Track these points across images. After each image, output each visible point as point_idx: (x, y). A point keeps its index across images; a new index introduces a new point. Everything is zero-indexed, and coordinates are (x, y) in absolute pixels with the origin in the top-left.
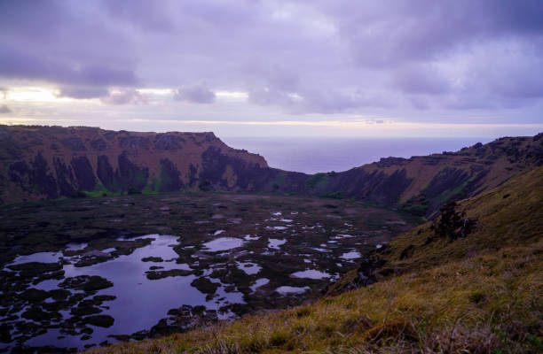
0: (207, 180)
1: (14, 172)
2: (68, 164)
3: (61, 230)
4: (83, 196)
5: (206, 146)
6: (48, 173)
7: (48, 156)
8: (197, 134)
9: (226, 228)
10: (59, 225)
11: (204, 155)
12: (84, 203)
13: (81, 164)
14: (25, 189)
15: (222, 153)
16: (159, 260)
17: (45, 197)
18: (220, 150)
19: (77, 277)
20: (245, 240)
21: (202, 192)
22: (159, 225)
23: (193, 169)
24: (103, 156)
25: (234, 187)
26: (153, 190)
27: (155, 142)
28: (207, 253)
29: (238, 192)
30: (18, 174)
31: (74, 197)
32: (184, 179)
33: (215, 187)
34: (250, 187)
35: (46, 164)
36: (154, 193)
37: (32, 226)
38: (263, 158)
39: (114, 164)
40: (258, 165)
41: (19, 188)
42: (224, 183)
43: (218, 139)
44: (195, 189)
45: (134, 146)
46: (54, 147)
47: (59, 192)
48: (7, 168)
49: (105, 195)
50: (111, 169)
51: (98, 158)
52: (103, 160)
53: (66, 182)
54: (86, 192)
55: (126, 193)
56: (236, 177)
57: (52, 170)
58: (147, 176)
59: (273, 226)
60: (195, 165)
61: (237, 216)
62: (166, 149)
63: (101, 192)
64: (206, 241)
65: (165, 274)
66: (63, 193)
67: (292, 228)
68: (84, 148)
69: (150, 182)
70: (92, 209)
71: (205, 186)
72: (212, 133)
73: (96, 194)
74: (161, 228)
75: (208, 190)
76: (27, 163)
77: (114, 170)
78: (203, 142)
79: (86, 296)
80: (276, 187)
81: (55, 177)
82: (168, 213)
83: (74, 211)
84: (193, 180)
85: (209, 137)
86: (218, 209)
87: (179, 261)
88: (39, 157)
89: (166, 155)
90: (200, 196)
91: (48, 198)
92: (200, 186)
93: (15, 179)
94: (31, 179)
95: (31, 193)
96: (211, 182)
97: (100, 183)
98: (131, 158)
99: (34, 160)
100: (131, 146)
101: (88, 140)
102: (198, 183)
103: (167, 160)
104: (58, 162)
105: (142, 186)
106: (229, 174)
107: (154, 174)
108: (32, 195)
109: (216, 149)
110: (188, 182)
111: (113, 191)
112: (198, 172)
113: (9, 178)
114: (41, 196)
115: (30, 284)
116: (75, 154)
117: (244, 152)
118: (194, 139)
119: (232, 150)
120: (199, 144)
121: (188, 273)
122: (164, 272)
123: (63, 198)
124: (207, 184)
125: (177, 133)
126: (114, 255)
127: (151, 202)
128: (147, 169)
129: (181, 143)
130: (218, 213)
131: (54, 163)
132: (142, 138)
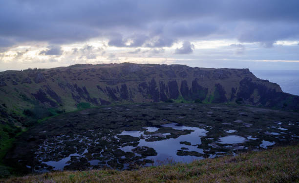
0: (241, 98)
1: (141, 87)
2: (166, 84)
3: (150, 120)
4: (171, 102)
5: (243, 77)
6: (156, 89)
7: (158, 80)
8: (238, 70)
9: (239, 130)
10: (151, 117)
11: (241, 83)
12: (170, 106)
13: (173, 85)
14: (144, 96)
15: (252, 81)
16: (189, 144)
17: (153, 101)
18: (251, 80)
19: (143, 147)
20: (247, 139)
21: (237, 104)
22: (201, 122)
23: (233, 91)
24: (185, 81)
25: (258, 102)
26: (209, 101)
27: (213, 74)
28: (218, 144)
29: (260, 107)
30: (142, 88)
31: (166, 102)
32: (228, 96)
33: (245, 102)
34: (268, 103)
35: (155, 83)
36: (209, 103)
37: (139, 116)
38: (278, 86)
39: (190, 86)
40: (275, 90)
41: (142, 95)
42: (252, 100)
43: (251, 73)
44: (234, 103)
45: (201, 76)
46: (161, 76)
47: (160, 98)
48: (138, 85)
49: (182, 102)
50: (188, 88)
51: (182, 82)
52: (184, 83)
53: (164, 94)
54: (173, 100)
55: (194, 102)
56: (259, 97)
57: (158, 87)
58: (207, 93)
59: (271, 132)
60: (235, 88)
61: (251, 122)
62: (219, 78)
63: (181, 100)
64: (222, 136)
65: (187, 153)
66: (162, 100)
67: (284, 135)
68: (175, 77)
69: (208, 96)
70: (172, 109)
71: (239, 101)
72: (248, 69)
73: (178, 101)
74: (201, 125)
75: (241, 103)
76: (147, 83)
77: (189, 89)
78: (242, 74)
79: (141, 158)
80: (285, 105)
81: (159, 90)
82: (210, 116)
83: (163, 109)
84: (232, 97)
85: (246, 71)
86: (241, 117)
87: (200, 147)
88: (153, 81)
89: (219, 81)
90: (235, 107)
91: (154, 101)
92: (236, 101)
93: (140, 91)
94: (148, 91)
95: (147, 98)
96: (243, 99)
97: (181, 96)
98: (199, 83)
99: (150, 82)
100: (200, 76)
101: (178, 72)
102: (235, 99)
103: (219, 84)
104: (161, 83)
105: (203, 99)
106: (255, 94)
107: (210, 92)
108: (147, 100)
109: (249, 79)
110: (230, 98)
111: (187, 100)
112: (237, 92)
113: (138, 90)
114: (151, 100)
115: (121, 147)
116: (170, 79)
117: (267, 81)
118: (236, 72)
119: (259, 80)
120: (239, 76)
121: (201, 155)
122: (188, 152)
123: (161, 102)
124: (241, 100)
125: (226, 69)
126: (168, 137)
127: (205, 108)
128: (207, 89)
129: (228, 75)
130: (240, 119)
131: (160, 84)
132: (206, 71)
